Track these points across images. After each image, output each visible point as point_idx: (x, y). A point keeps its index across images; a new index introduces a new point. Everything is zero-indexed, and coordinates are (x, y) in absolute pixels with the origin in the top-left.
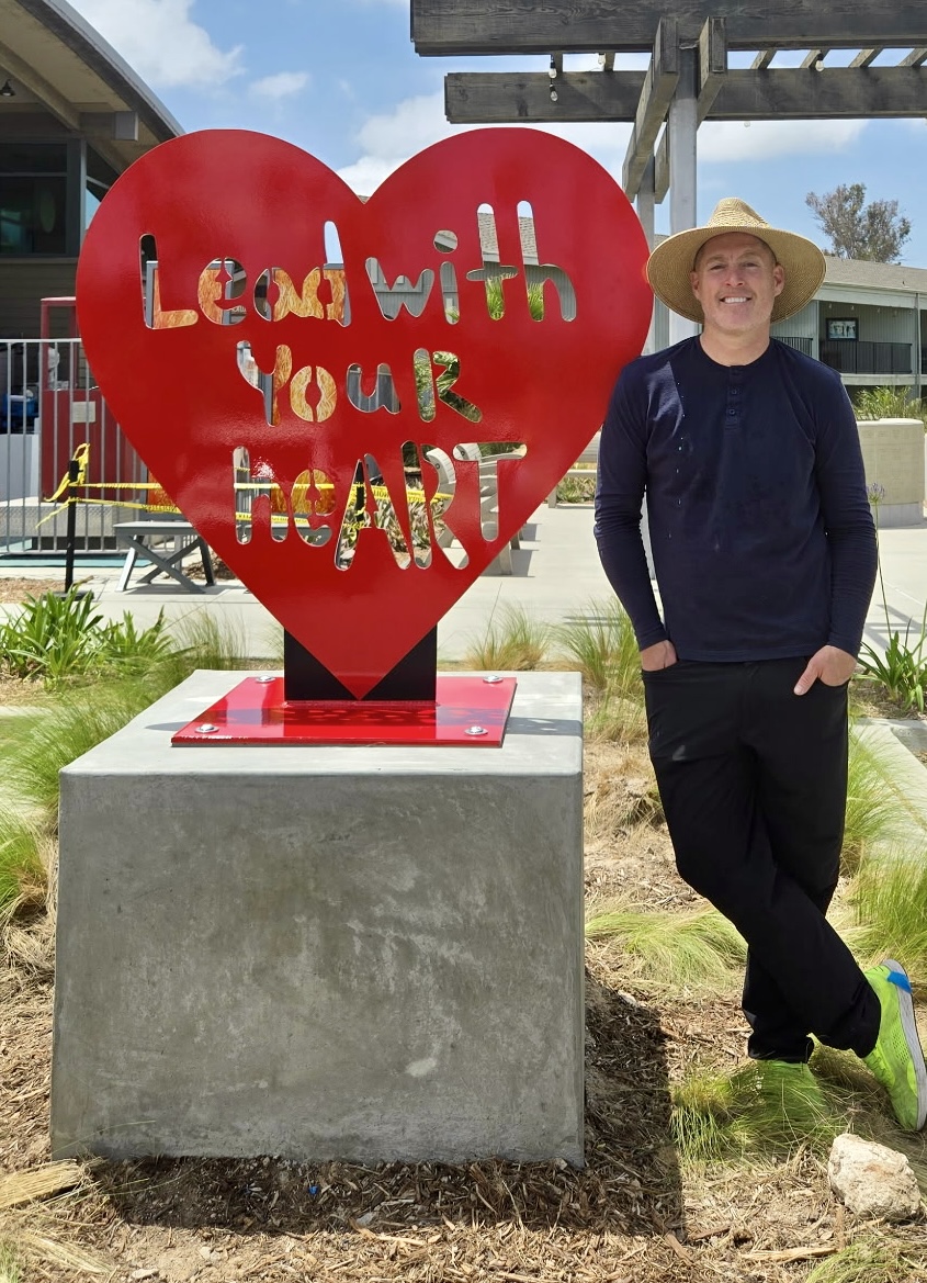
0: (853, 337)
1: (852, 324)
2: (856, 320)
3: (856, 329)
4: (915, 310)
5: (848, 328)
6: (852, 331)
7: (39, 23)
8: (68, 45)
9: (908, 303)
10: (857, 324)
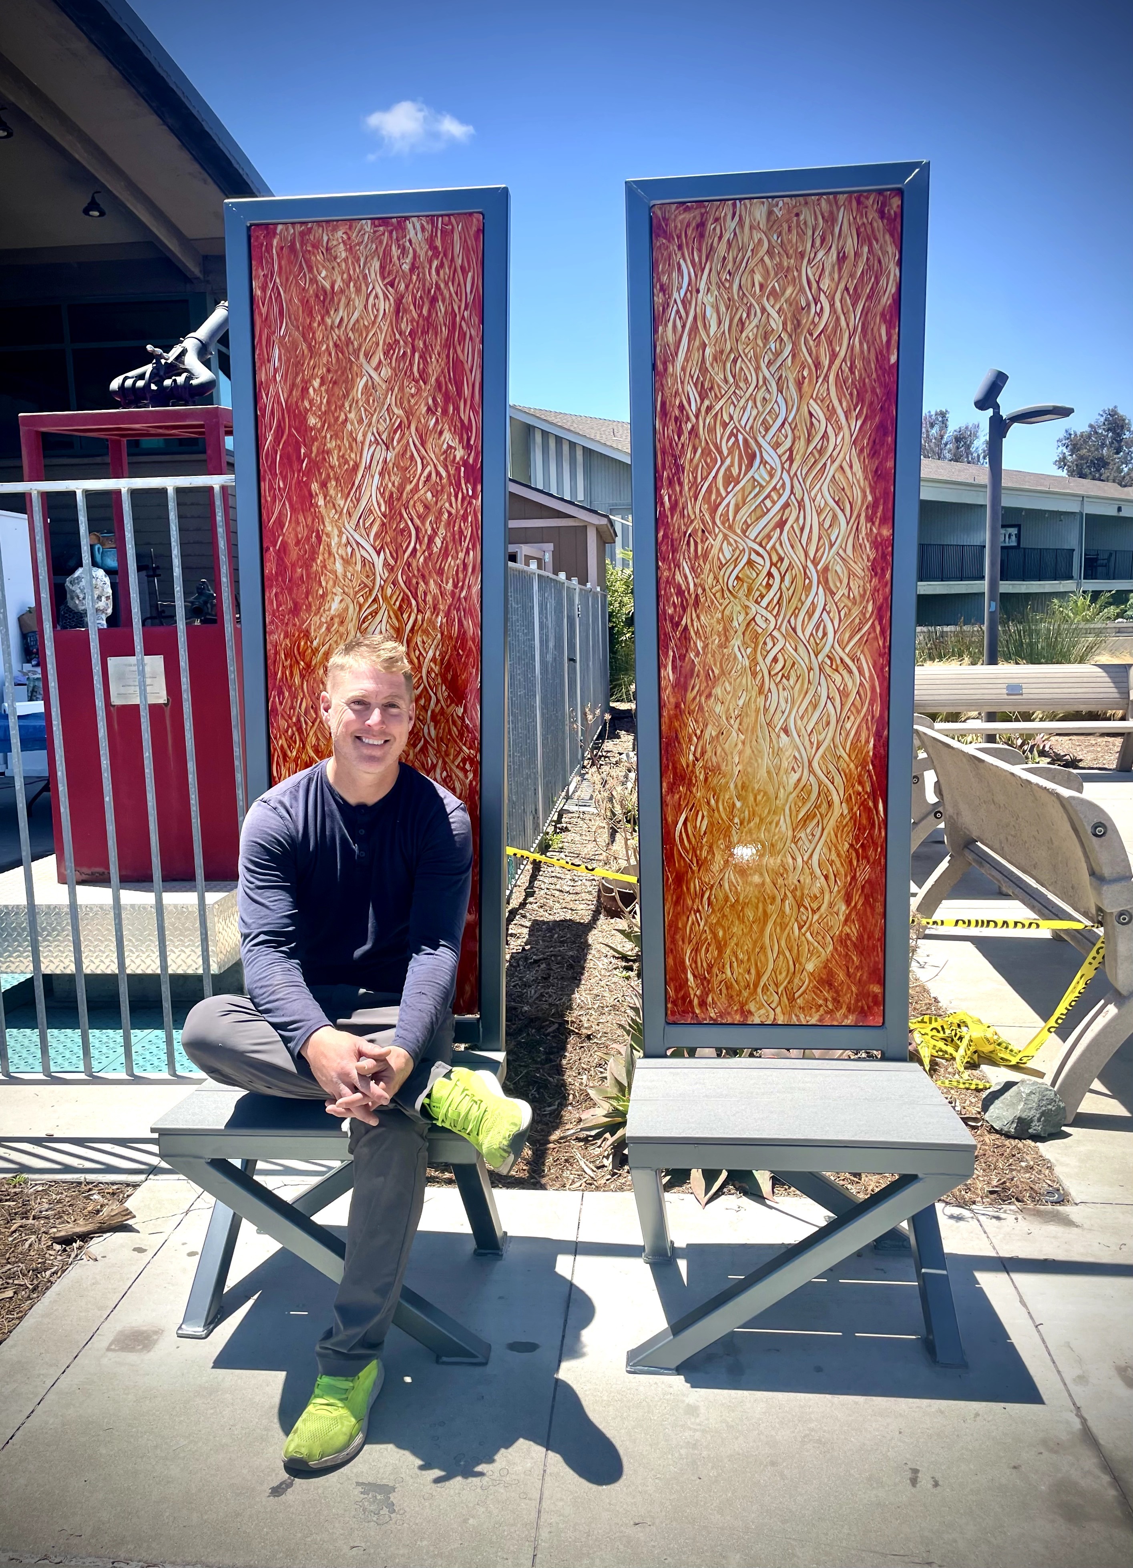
0: (1014, 544)
1: (1014, 531)
2: (1019, 526)
3: (1018, 536)
4: (1081, 514)
5: (1010, 535)
6: (1013, 538)
7: (115, 73)
8: (165, 123)
9: (1074, 507)
10: (1019, 531)
